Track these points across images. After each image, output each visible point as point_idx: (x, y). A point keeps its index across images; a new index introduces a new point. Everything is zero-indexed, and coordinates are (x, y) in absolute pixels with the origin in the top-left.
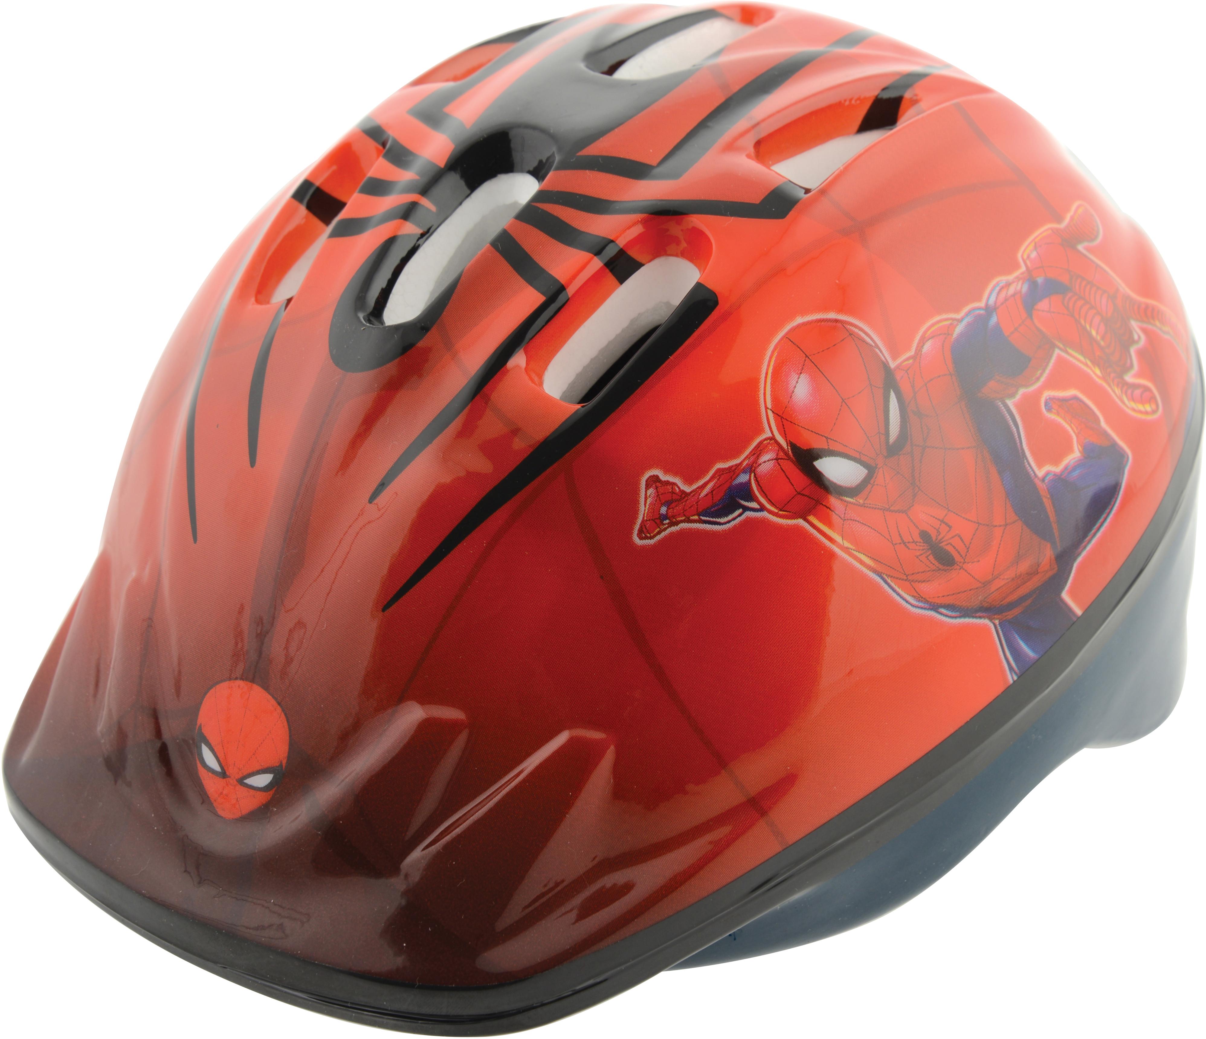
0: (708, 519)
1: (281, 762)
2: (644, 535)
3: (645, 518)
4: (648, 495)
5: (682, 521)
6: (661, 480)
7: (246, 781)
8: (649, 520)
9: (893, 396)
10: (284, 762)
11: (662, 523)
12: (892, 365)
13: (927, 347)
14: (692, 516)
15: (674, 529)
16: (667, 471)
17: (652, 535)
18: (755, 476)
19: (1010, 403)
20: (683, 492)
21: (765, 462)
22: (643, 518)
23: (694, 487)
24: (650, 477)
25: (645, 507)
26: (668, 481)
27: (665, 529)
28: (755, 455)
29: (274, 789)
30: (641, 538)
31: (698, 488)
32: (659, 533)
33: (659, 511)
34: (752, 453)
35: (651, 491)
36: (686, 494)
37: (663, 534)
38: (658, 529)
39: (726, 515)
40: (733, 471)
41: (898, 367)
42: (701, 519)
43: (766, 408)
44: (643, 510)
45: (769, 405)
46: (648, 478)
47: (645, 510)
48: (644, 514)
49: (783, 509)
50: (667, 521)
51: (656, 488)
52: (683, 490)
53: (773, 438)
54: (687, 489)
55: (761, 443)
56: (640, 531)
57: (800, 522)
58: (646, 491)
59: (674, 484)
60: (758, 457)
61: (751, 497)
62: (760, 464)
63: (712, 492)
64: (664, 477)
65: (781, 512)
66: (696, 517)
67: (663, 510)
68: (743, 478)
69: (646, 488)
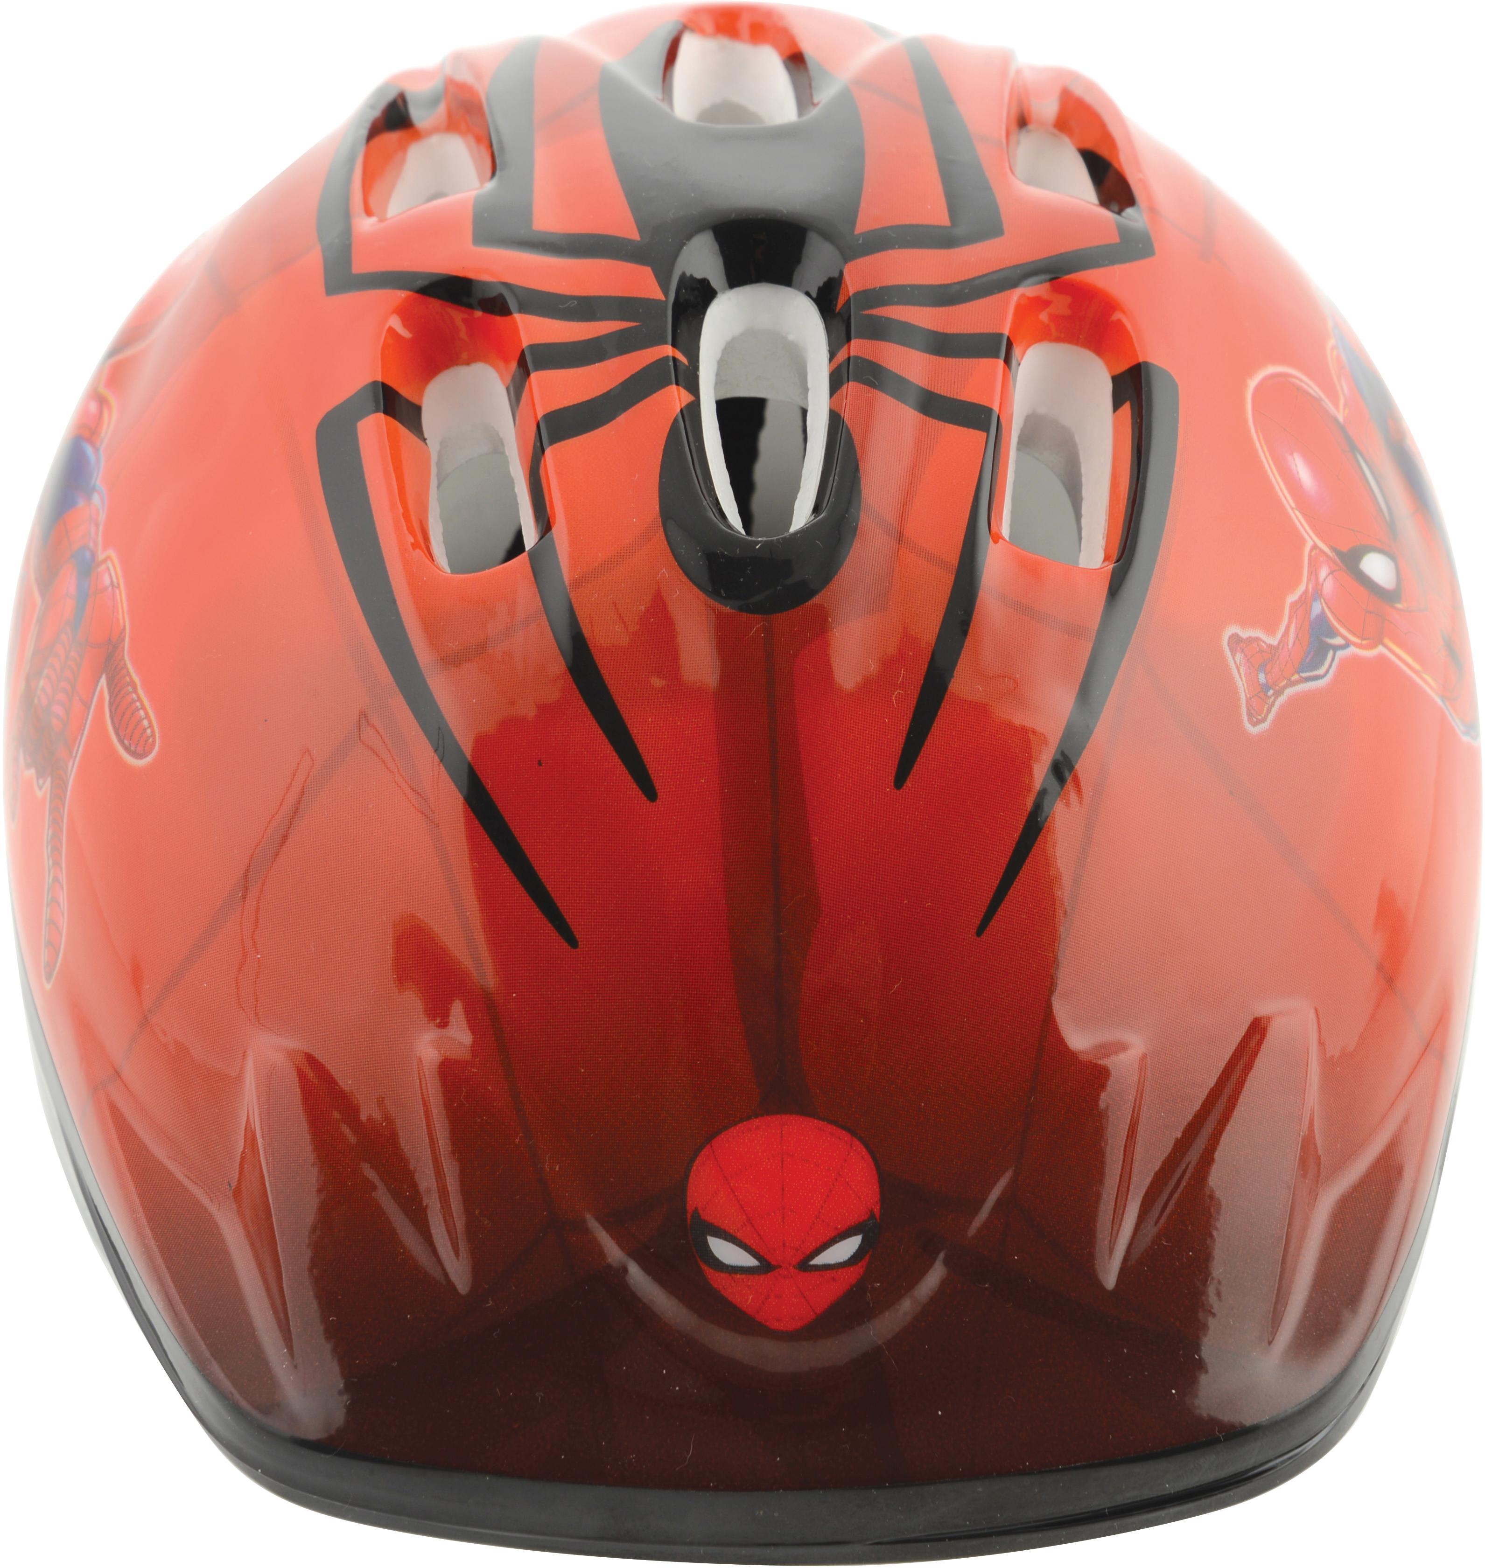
0: (1307, 674)
2: (1255, 719)
3: (1248, 696)
4: (1238, 663)
5: (1285, 687)
6: (1243, 639)
7: (812, 1263)
8: (1253, 697)
11: (1267, 696)
12: (1340, 420)
14: (1291, 677)
15: (1282, 699)
16: (1244, 624)
17: (1263, 716)
18: (1324, 600)
20: (1270, 647)
21: (1324, 580)
22: (1246, 696)
23: (1279, 635)
24: (1229, 638)
25: (1242, 680)
26: (1250, 637)
27: (1273, 703)
28: (1314, 573)
30: (1254, 724)
31: (1282, 636)
32: (1269, 711)
33: (1258, 681)
34: (1310, 573)
35: (1239, 656)
36: (1276, 648)
37: (1274, 710)
38: (1266, 706)
39: (1322, 663)
40: (1304, 602)
42: (1302, 677)
43: (1292, 509)
44: (1241, 684)
45: (1293, 505)
46: (1229, 641)
47: (1243, 684)
48: (1245, 690)
50: (1271, 692)
51: (1242, 651)
52: (1270, 644)
53: (1315, 545)
54: (1274, 641)
55: (1310, 556)
56: (1250, 715)
57: (1380, 650)
58: (1234, 659)
59: (1257, 639)
60: (1316, 576)
61: (1333, 633)
62: (1323, 585)
63: (1297, 637)
64: (1245, 634)
65: (1364, 642)
66: (1296, 677)
67: (1262, 678)
68: (1316, 609)
69: (1232, 655)
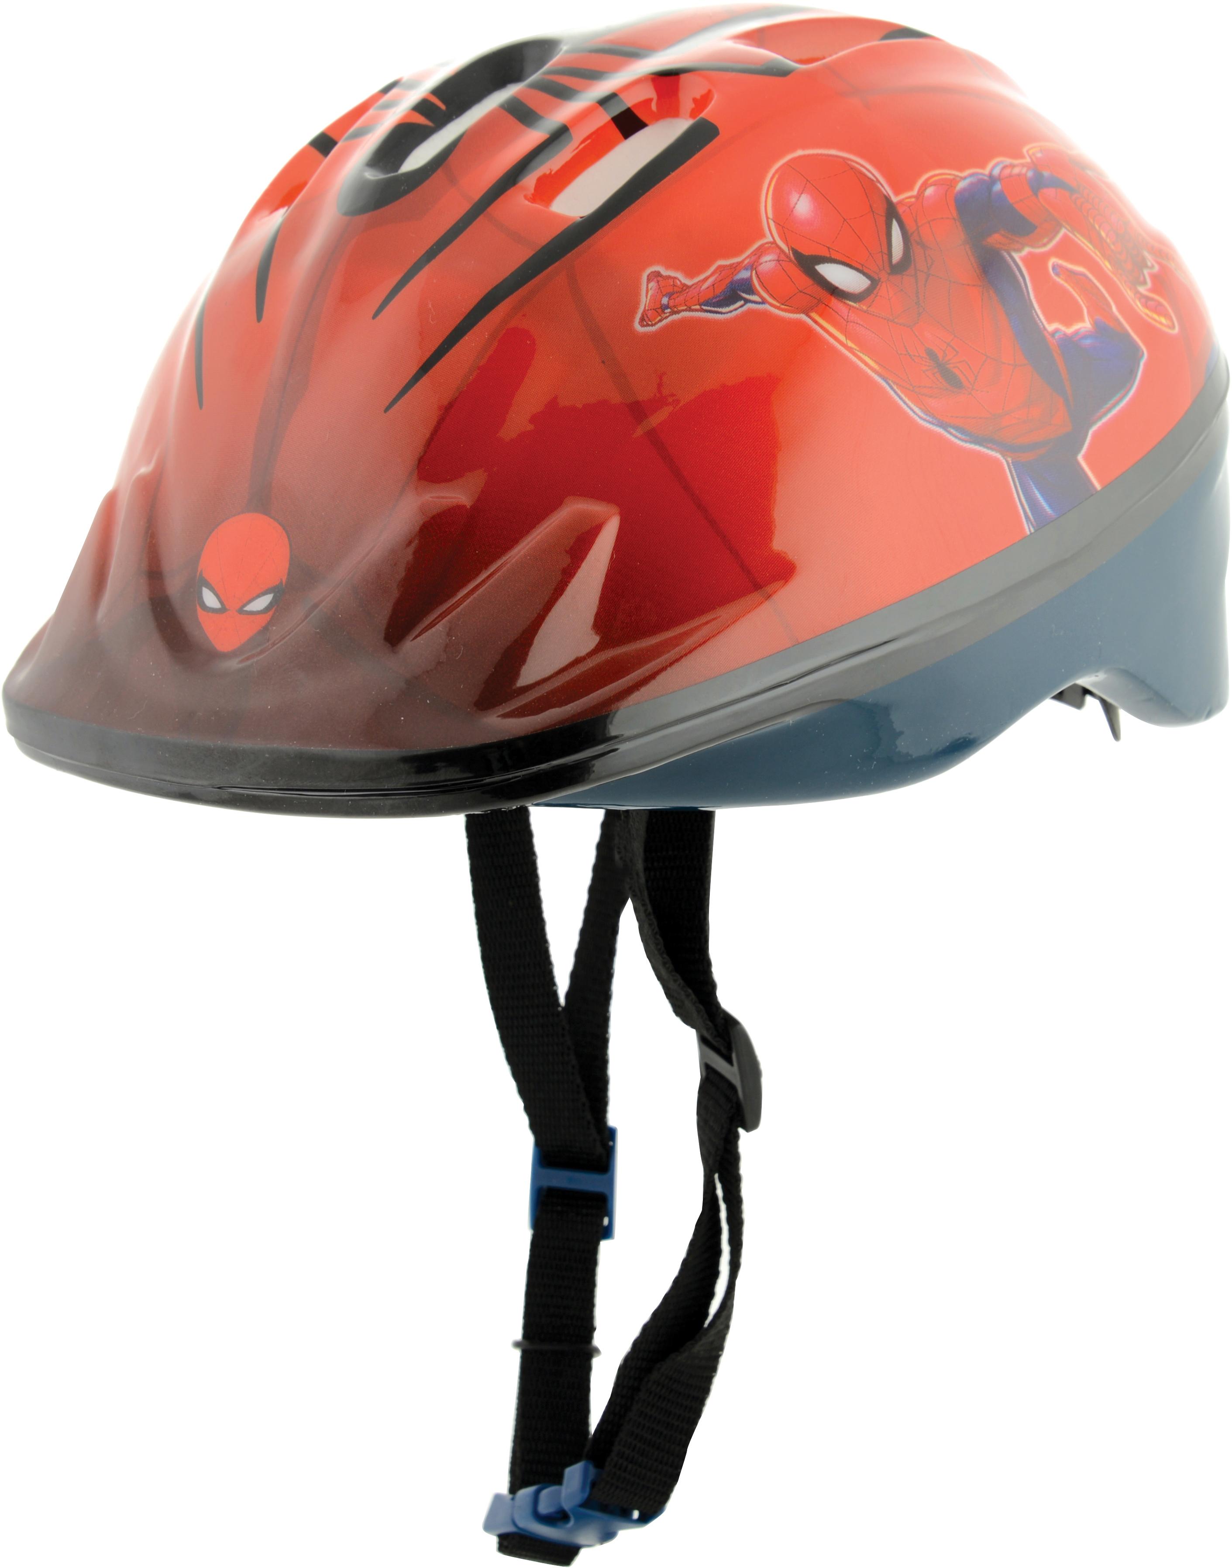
0: (709, 308)
1: (281, 579)
2: (645, 323)
3: (647, 308)
4: (649, 288)
5: (683, 310)
6: (662, 275)
8: (651, 309)
9: (895, 225)
10: (284, 580)
11: (664, 312)
12: (895, 199)
13: (929, 191)
14: (693, 306)
15: (675, 317)
16: (668, 267)
17: (653, 322)
18: (756, 273)
19: (1016, 256)
20: (684, 285)
21: (766, 262)
22: (645, 308)
23: (696, 280)
24: (652, 272)
25: (647, 298)
26: (669, 276)
27: (666, 317)
28: (756, 256)
29: (274, 609)
30: (643, 326)
31: (699, 282)
32: (660, 321)
33: (661, 302)
34: (754, 253)
35: (652, 285)
36: (688, 287)
37: (664, 322)
38: (660, 318)
39: (728, 305)
40: (735, 268)
41: (900, 202)
42: (703, 309)
43: (767, 218)
44: (644, 301)
45: (770, 215)
46: (649, 274)
47: (646, 301)
48: (646, 304)
49: (786, 304)
50: (669, 310)
51: (658, 282)
52: (684, 284)
53: (774, 242)
54: (689, 282)
55: (762, 246)
56: (642, 320)
57: (803, 317)
58: (647, 285)
59: (675, 278)
60: (759, 257)
61: (751, 290)
62: (762, 263)
63: (713, 285)
64: (664, 272)
65: (783, 307)
66: (698, 307)
67: (665, 301)
68: (744, 274)
69: (647, 282)
